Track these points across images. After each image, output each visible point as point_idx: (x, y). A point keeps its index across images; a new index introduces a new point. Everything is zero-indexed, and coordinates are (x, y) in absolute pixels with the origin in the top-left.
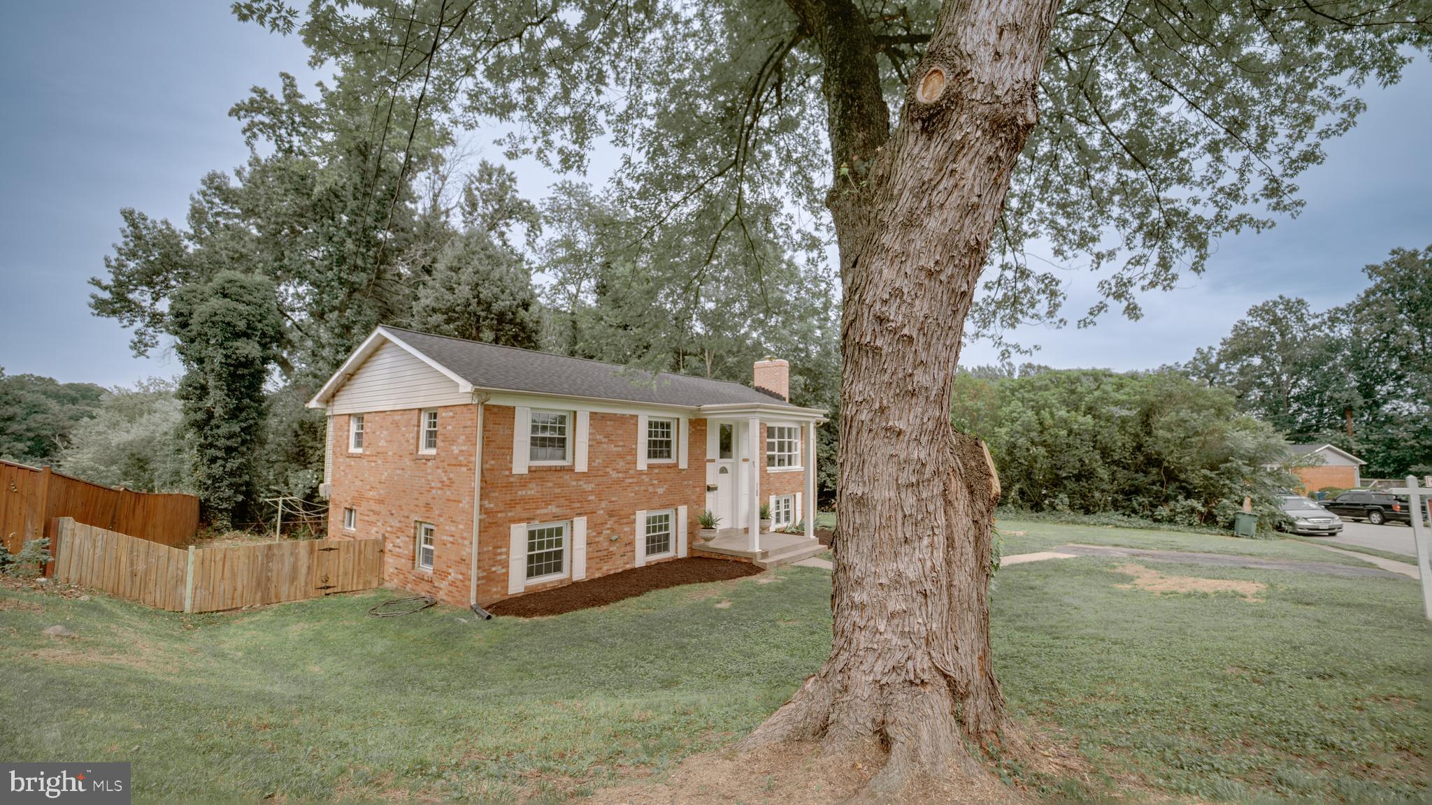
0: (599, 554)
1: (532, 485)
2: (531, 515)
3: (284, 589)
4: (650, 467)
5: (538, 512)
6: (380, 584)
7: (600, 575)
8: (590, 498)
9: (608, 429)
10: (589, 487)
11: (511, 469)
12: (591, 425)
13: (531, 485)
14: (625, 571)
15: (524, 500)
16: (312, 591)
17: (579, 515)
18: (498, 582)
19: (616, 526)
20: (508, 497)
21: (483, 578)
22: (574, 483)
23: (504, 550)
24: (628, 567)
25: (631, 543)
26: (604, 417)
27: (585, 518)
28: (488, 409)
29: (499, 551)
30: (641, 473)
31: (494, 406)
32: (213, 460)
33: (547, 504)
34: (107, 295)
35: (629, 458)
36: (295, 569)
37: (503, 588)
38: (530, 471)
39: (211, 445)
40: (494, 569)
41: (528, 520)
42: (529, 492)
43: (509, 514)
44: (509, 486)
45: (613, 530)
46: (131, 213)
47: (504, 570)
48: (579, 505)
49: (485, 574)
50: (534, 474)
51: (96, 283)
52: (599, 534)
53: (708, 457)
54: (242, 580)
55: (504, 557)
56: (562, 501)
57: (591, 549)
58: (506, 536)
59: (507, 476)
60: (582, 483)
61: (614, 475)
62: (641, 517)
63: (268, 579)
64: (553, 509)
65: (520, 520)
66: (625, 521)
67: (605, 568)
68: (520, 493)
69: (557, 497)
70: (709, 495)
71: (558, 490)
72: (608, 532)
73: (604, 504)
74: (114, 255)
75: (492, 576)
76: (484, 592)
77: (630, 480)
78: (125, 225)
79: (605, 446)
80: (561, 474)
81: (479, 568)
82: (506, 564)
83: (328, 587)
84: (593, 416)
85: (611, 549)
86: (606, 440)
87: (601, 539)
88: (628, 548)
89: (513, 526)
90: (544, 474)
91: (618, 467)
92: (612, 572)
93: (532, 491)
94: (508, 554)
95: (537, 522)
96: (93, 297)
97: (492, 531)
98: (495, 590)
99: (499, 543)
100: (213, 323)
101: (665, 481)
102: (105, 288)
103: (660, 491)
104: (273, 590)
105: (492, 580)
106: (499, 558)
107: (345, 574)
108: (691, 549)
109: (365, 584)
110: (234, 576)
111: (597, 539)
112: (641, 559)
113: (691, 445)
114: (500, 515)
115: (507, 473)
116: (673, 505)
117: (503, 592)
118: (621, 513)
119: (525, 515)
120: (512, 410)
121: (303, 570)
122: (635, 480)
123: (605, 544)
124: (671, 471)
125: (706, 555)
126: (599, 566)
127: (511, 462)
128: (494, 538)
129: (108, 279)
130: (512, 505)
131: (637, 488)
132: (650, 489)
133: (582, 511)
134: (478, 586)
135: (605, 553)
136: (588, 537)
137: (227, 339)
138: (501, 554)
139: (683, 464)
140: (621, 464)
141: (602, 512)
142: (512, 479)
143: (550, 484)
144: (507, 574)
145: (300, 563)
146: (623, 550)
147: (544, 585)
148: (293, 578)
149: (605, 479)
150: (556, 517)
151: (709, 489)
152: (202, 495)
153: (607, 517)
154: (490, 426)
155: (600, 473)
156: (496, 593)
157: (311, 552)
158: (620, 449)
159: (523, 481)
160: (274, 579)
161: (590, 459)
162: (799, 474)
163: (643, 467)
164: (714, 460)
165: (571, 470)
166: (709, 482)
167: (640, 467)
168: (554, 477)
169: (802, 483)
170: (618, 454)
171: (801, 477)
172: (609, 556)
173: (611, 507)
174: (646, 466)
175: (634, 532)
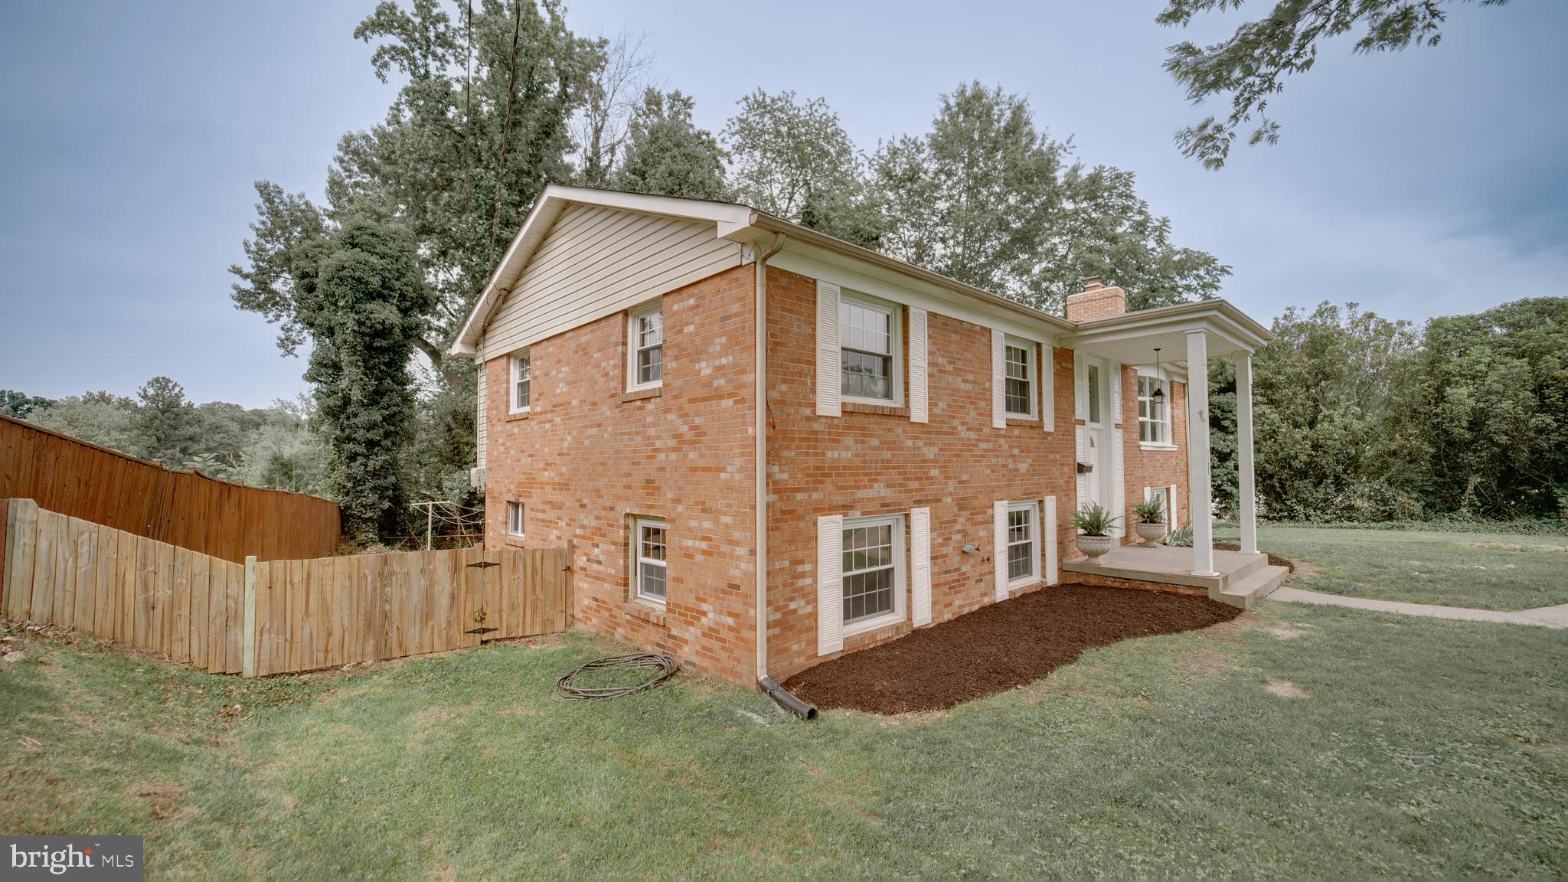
0: (948, 577)
1: (848, 441)
2: (848, 500)
3: (413, 635)
4: (1010, 424)
5: (861, 494)
6: (568, 626)
7: (951, 616)
8: (932, 473)
9: (953, 347)
10: (931, 453)
11: (813, 405)
12: (930, 337)
13: (846, 441)
14: (983, 608)
15: (836, 469)
16: (459, 638)
17: (919, 503)
18: (801, 631)
19: (969, 528)
20: (812, 462)
21: (776, 624)
22: (909, 443)
23: (808, 567)
24: (987, 601)
25: (989, 559)
26: (947, 324)
27: (927, 510)
28: (773, 274)
29: (800, 569)
30: (998, 434)
31: (782, 272)
32: (353, 457)
33: (872, 479)
34: (248, 285)
35: (982, 404)
36: (429, 598)
37: (808, 643)
38: (844, 412)
39: (349, 439)
40: (793, 606)
41: (845, 508)
42: (844, 454)
43: (815, 496)
44: (812, 438)
45: (965, 534)
46: (266, 186)
47: (809, 609)
48: (917, 485)
49: (778, 616)
50: (850, 421)
51: (237, 271)
52: (947, 540)
53: (1076, 416)
54: (341, 618)
55: (808, 581)
56: (894, 476)
57: (936, 569)
58: (811, 540)
59: (808, 419)
60: (920, 443)
61: (964, 433)
62: (1001, 511)
63: (386, 616)
64: (880, 490)
65: (832, 510)
66: (980, 518)
67: (957, 603)
68: (829, 454)
69: (886, 467)
70: (1080, 480)
71: (886, 455)
72: (959, 537)
73: (952, 486)
74: (252, 238)
75: (791, 620)
76: (778, 652)
77: (985, 446)
78: (260, 201)
79: (950, 378)
80: (890, 424)
81: (769, 603)
82: (811, 597)
83: (485, 631)
84: (932, 320)
85: (964, 569)
86: (950, 368)
87: (950, 549)
88: (986, 568)
89: (821, 520)
90: (865, 420)
91: (968, 419)
92: (966, 611)
93: (843, 453)
94: (814, 575)
95: (858, 514)
96: (236, 287)
97: (787, 528)
98: (795, 647)
99: (800, 555)
100: (341, 279)
101: (1028, 451)
102: (247, 276)
103: (1022, 468)
104: (394, 636)
105: (792, 627)
106: (800, 583)
107: (513, 608)
108: (1062, 571)
109: (544, 624)
110: (326, 610)
111: (944, 551)
112: (1004, 587)
113: (1057, 391)
114: (799, 496)
115: (808, 412)
116: (1038, 494)
117: (810, 652)
118: (975, 503)
119: (839, 499)
120: (807, 288)
121: (444, 601)
122: (991, 445)
123: (956, 559)
124: (1034, 434)
125: (1093, 581)
126: (947, 600)
127: (814, 392)
128: (791, 542)
129: (248, 267)
130: (819, 475)
131: (994, 461)
132: (1010, 463)
133: (922, 496)
134: (769, 640)
135: (956, 576)
136: (933, 547)
137: (358, 300)
138: (802, 575)
139: (1049, 426)
140: (972, 415)
141: (949, 500)
142: (816, 426)
143: (875, 442)
144: (814, 616)
145: (437, 588)
146: (979, 570)
147: (872, 635)
148: (427, 616)
149: (952, 439)
150: (886, 507)
151: (1080, 469)
152: (342, 500)
153: (956, 510)
154: (778, 313)
155: (945, 427)
156: (799, 653)
157: (456, 569)
158: (969, 387)
159: (834, 431)
160: (396, 617)
161: (932, 404)
162: (1172, 455)
163: (1003, 425)
164: (1084, 422)
165: (906, 417)
166: (1080, 458)
167: (996, 422)
168: (880, 429)
169: (1175, 470)
170: (968, 396)
171: (1173, 460)
172: (961, 582)
173: (961, 491)
174: (1008, 423)
175: (992, 539)
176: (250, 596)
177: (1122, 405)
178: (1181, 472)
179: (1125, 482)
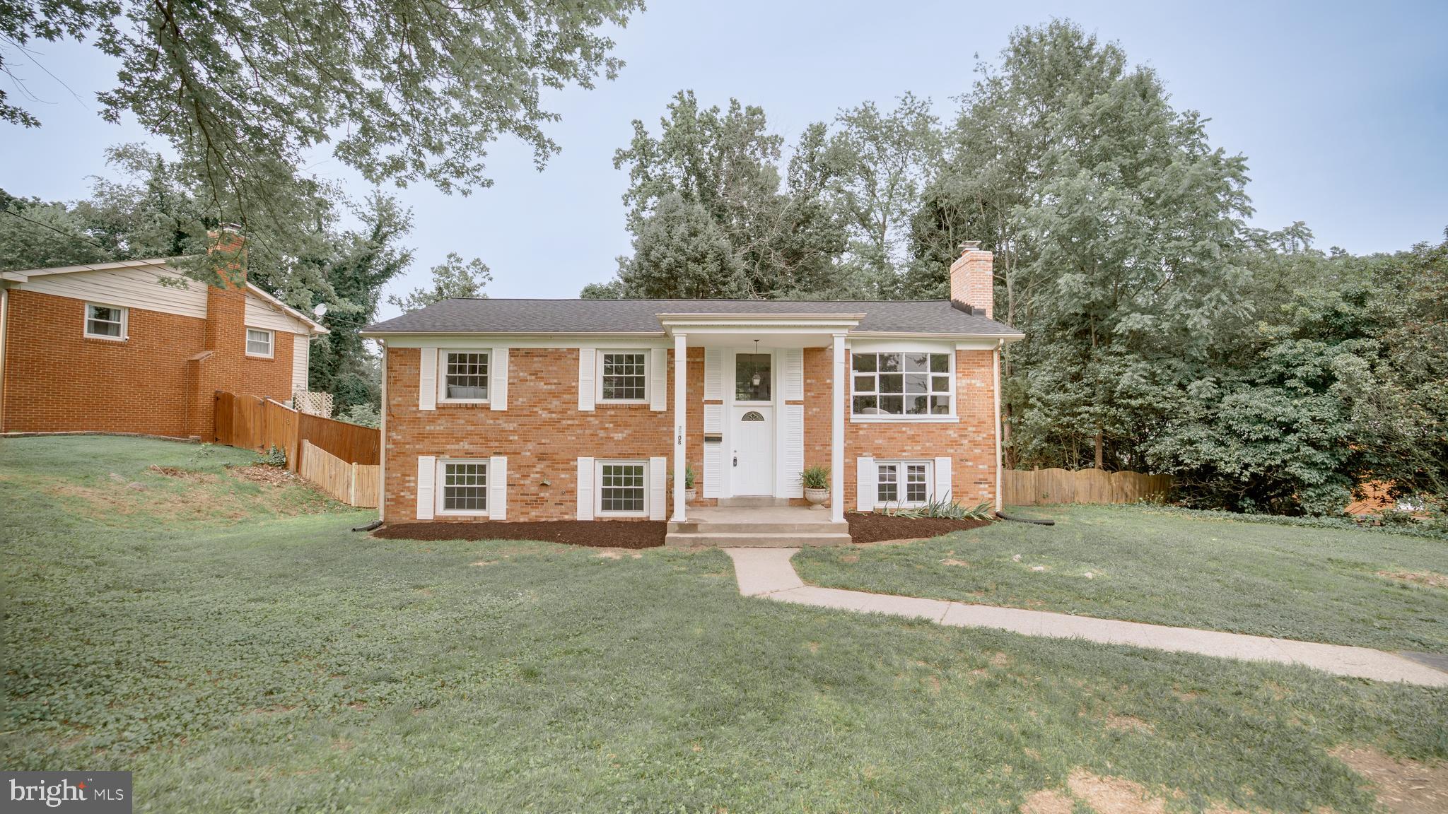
0: (525, 498)
1: (442, 421)
2: (441, 449)
4: (603, 408)
5: (448, 447)
7: (527, 520)
8: (511, 438)
9: (535, 365)
10: (511, 427)
11: (418, 406)
12: (511, 362)
13: (439, 422)
14: (560, 522)
15: (432, 435)
17: (497, 454)
18: (407, 506)
19: (549, 471)
20: (416, 431)
21: (392, 500)
22: (491, 422)
23: (412, 478)
24: (566, 517)
25: (573, 492)
26: (529, 353)
27: (505, 458)
28: (392, 351)
29: (407, 478)
30: (585, 414)
31: (400, 349)
33: (458, 440)
35: (566, 397)
37: (412, 512)
38: (437, 408)
40: (402, 494)
41: (438, 454)
42: (438, 428)
43: (417, 447)
44: (416, 421)
45: (542, 473)
47: (413, 497)
48: (497, 444)
49: (394, 497)
50: (443, 412)
52: (525, 476)
53: (706, 397)
55: (412, 484)
56: (476, 439)
57: (513, 491)
58: (414, 467)
59: (415, 412)
60: (501, 422)
61: (545, 415)
62: (592, 465)
64: (465, 445)
65: (429, 453)
66: (561, 466)
68: (428, 428)
69: (469, 434)
70: (708, 447)
71: (469, 428)
72: (538, 476)
73: (530, 446)
75: (401, 500)
76: (393, 512)
77: (569, 422)
79: (532, 384)
80: (473, 412)
81: (387, 490)
82: (415, 492)
84: (513, 353)
85: (542, 495)
86: (533, 377)
87: (527, 482)
88: (567, 497)
89: (420, 458)
90: (455, 412)
91: (549, 406)
92: (543, 520)
94: (416, 482)
95: (448, 457)
97: (400, 460)
98: (403, 512)
99: (408, 472)
101: (627, 425)
103: (618, 436)
105: (401, 503)
106: (407, 485)
111: (522, 482)
112: (586, 511)
114: (407, 446)
115: (414, 409)
116: (644, 455)
117: (412, 516)
118: (555, 457)
119: (434, 449)
120: (416, 353)
122: (577, 422)
123: (534, 489)
124: (638, 413)
126: (524, 510)
127: (418, 399)
128: (401, 466)
130: (421, 437)
131: (579, 431)
132: (602, 434)
133: (502, 450)
134: (386, 507)
135: (534, 498)
136: (509, 477)
138: (409, 481)
139: (659, 406)
140: (555, 403)
141: (528, 454)
142: (419, 415)
143: (462, 422)
144: (415, 500)
146: (559, 498)
147: (456, 518)
149: (532, 419)
150: (469, 454)
151: (710, 439)
153: (535, 460)
154: (396, 367)
155: (525, 412)
156: (406, 515)
158: (553, 387)
159: (431, 417)
161: (511, 397)
162: (945, 427)
163: (591, 408)
164: (720, 402)
165: (486, 408)
166: (708, 429)
167: (582, 407)
168: (466, 414)
169: (954, 443)
170: (550, 393)
171: (951, 432)
172: (538, 502)
173: (541, 449)
174: (598, 407)
175: (574, 480)
176: (353, 477)
177: (806, 384)
178: (975, 444)
179: (806, 451)
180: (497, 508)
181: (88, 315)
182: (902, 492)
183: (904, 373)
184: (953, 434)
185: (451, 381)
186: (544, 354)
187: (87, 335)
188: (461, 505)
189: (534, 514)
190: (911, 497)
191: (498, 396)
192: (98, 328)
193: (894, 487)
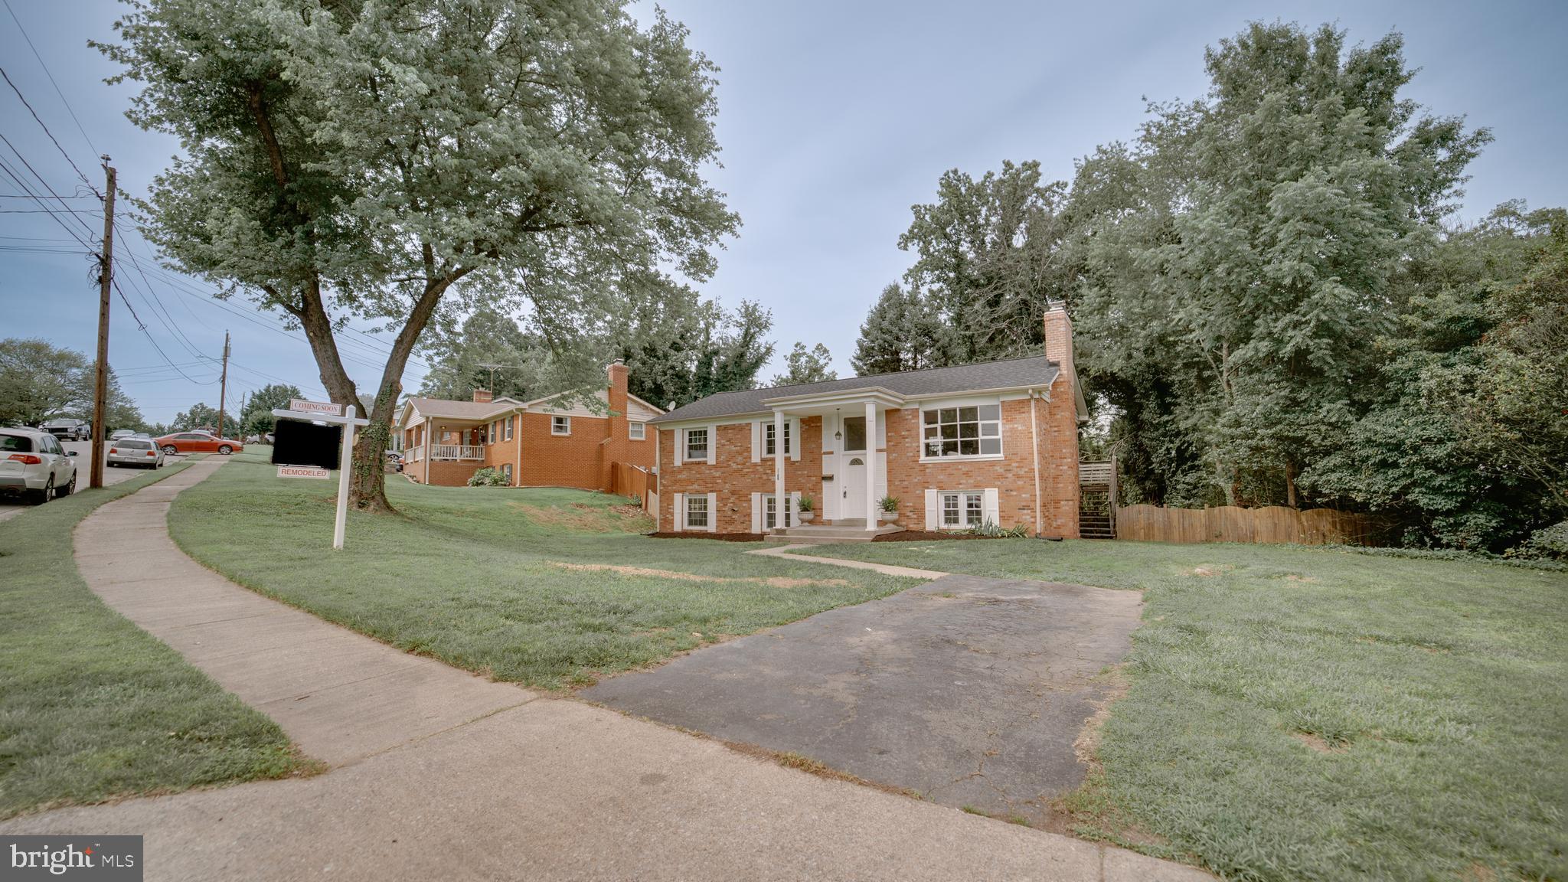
0: (725, 518)
1: (685, 472)
2: (685, 490)
5: (689, 488)
7: (726, 531)
8: (718, 481)
9: (729, 435)
10: (718, 474)
11: (674, 463)
12: (717, 434)
13: (683, 473)
14: (744, 533)
15: (680, 481)
17: (712, 491)
18: (670, 521)
19: (737, 502)
20: (673, 479)
21: (663, 519)
22: (708, 472)
23: (672, 506)
24: (747, 530)
25: (749, 515)
26: (726, 428)
27: (715, 494)
29: (670, 506)
30: (755, 465)
31: (665, 431)
33: (693, 484)
35: (745, 454)
37: (672, 525)
38: (683, 464)
40: (667, 515)
41: (683, 492)
43: (674, 488)
44: (673, 472)
45: (734, 503)
47: (672, 517)
48: (711, 485)
49: (664, 517)
50: (686, 466)
52: (725, 505)
53: (824, 450)
55: (672, 510)
56: (702, 483)
57: (720, 515)
58: (673, 499)
59: (673, 467)
60: (713, 471)
61: (734, 466)
62: (756, 497)
64: (695, 487)
65: (679, 492)
66: (743, 499)
68: (679, 476)
69: (698, 480)
70: (825, 484)
71: (698, 476)
72: (731, 505)
73: (727, 486)
75: (667, 518)
76: (664, 525)
77: (747, 470)
79: (728, 447)
80: (700, 466)
82: (672, 515)
84: (718, 428)
85: (734, 517)
86: (728, 443)
87: (726, 509)
88: (747, 518)
89: (676, 495)
90: (691, 466)
91: (737, 461)
92: (735, 531)
93: (683, 476)
94: (674, 509)
95: (688, 494)
97: (666, 494)
98: (668, 525)
99: (670, 503)
105: (667, 521)
106: (670, 510)
111: (724, 509)
112: (756, 528)
113: (804, 440)
114: (669, 487)
115: (672, 465)
116: (789, 491)
117: (672, 527)
118: (740, 493)
119: (682, 489)
120: (672, 431)
122: (751, 470)
123: (730, 513)
126: (725, 524)
127: (674, 460)
128: (666, 499)
130: (676, 482)
131: (752, 476)
132: (765, 477)
133: (714, 489)
134: (660, 522)
135: (729, 518)
136: (718, 506)
138: (670, 508)
139: (796, 457)
140: (740, 459)
141: (726, 491)
142: (675, 469)
143: (695, 472)
144: (673, 520)
146: (742, 519)
147: (693, 530)
149: (728, 469)
150: (698, 492)
151: (824, 478)
153: (730, 495)
154: (664, 442)
155: (725, 465)
156: (669, 528)
158: (739, 448)
159: (680, 470)
161: (718, 456)
162: (993, 464)
163: (758, 460)
164: (832, 453)
165: (705, 463)
166: (825, 473)
167: (754, 460)
168: (696, 468)
169: (1000, 477)
170: (737, 452)
171: (998, 468)
172: (732, 521)
173: (733, 488)
174: (763, 460)
175: (750, 507)
177: (887, 436)
178: (1018, 477)
179: (889, 486)
180: (712, 527)
181: (553, 423)
182: (963, 516)
183: (958, 423)
184: (999, 469)
185: (690, 447)
186: (733, 427)
187: (553, 433)
188: (696, 524)
189: (730, 529)
190: (970, 521)
191: (711, 458)
192: (560, 428)
193: (956, 513)
